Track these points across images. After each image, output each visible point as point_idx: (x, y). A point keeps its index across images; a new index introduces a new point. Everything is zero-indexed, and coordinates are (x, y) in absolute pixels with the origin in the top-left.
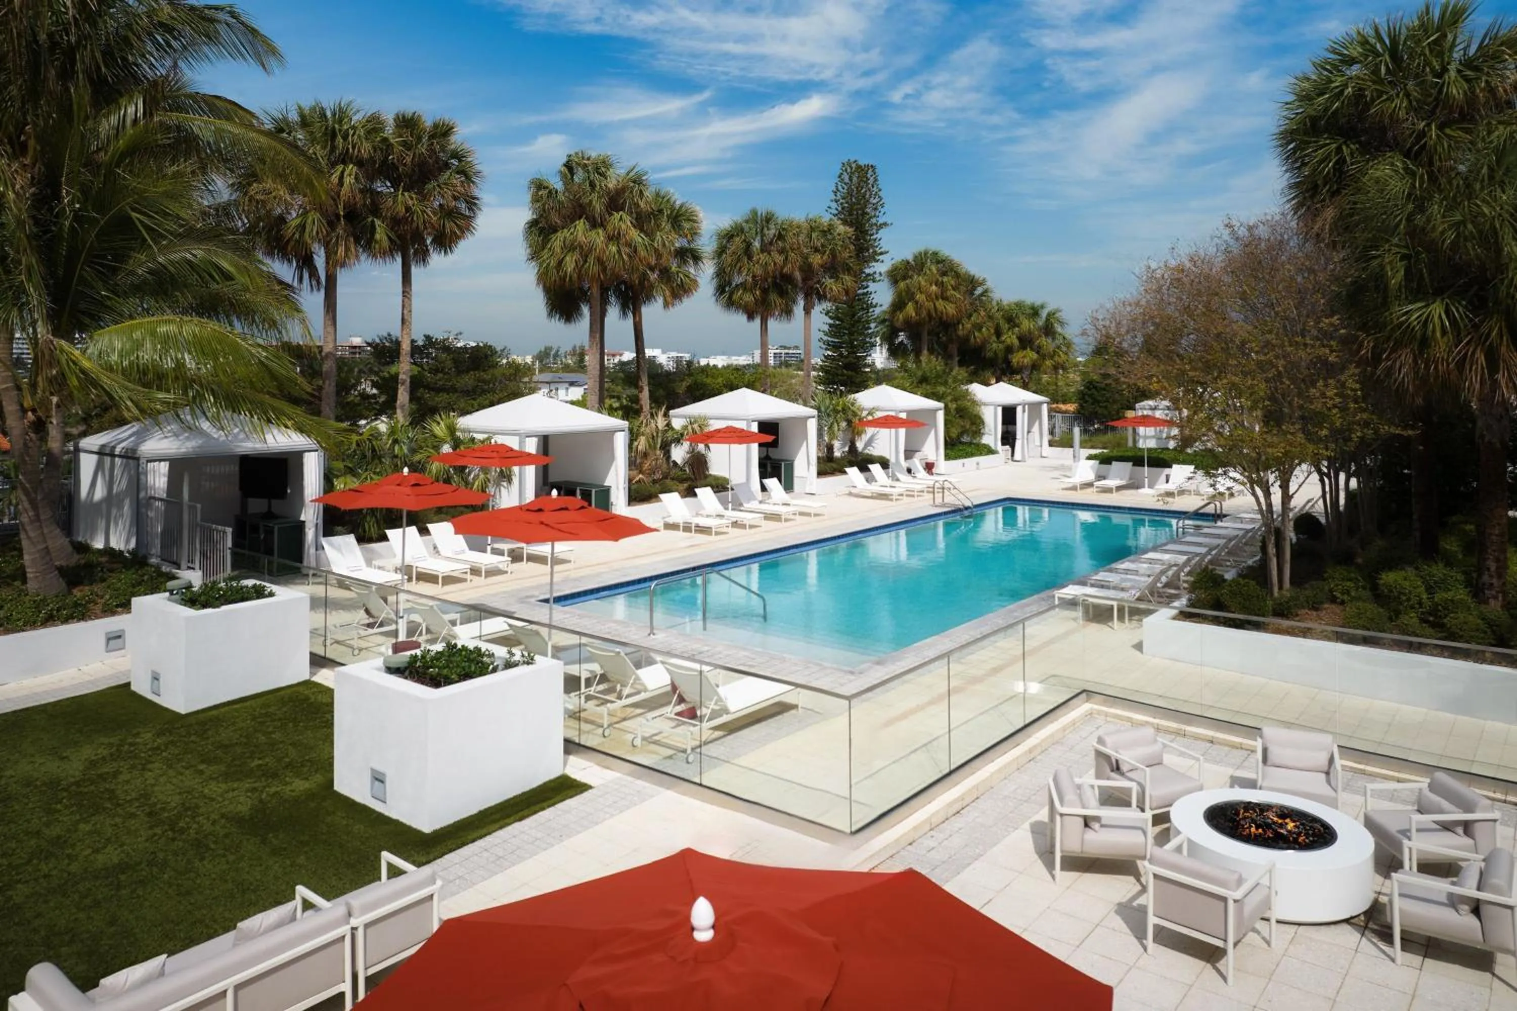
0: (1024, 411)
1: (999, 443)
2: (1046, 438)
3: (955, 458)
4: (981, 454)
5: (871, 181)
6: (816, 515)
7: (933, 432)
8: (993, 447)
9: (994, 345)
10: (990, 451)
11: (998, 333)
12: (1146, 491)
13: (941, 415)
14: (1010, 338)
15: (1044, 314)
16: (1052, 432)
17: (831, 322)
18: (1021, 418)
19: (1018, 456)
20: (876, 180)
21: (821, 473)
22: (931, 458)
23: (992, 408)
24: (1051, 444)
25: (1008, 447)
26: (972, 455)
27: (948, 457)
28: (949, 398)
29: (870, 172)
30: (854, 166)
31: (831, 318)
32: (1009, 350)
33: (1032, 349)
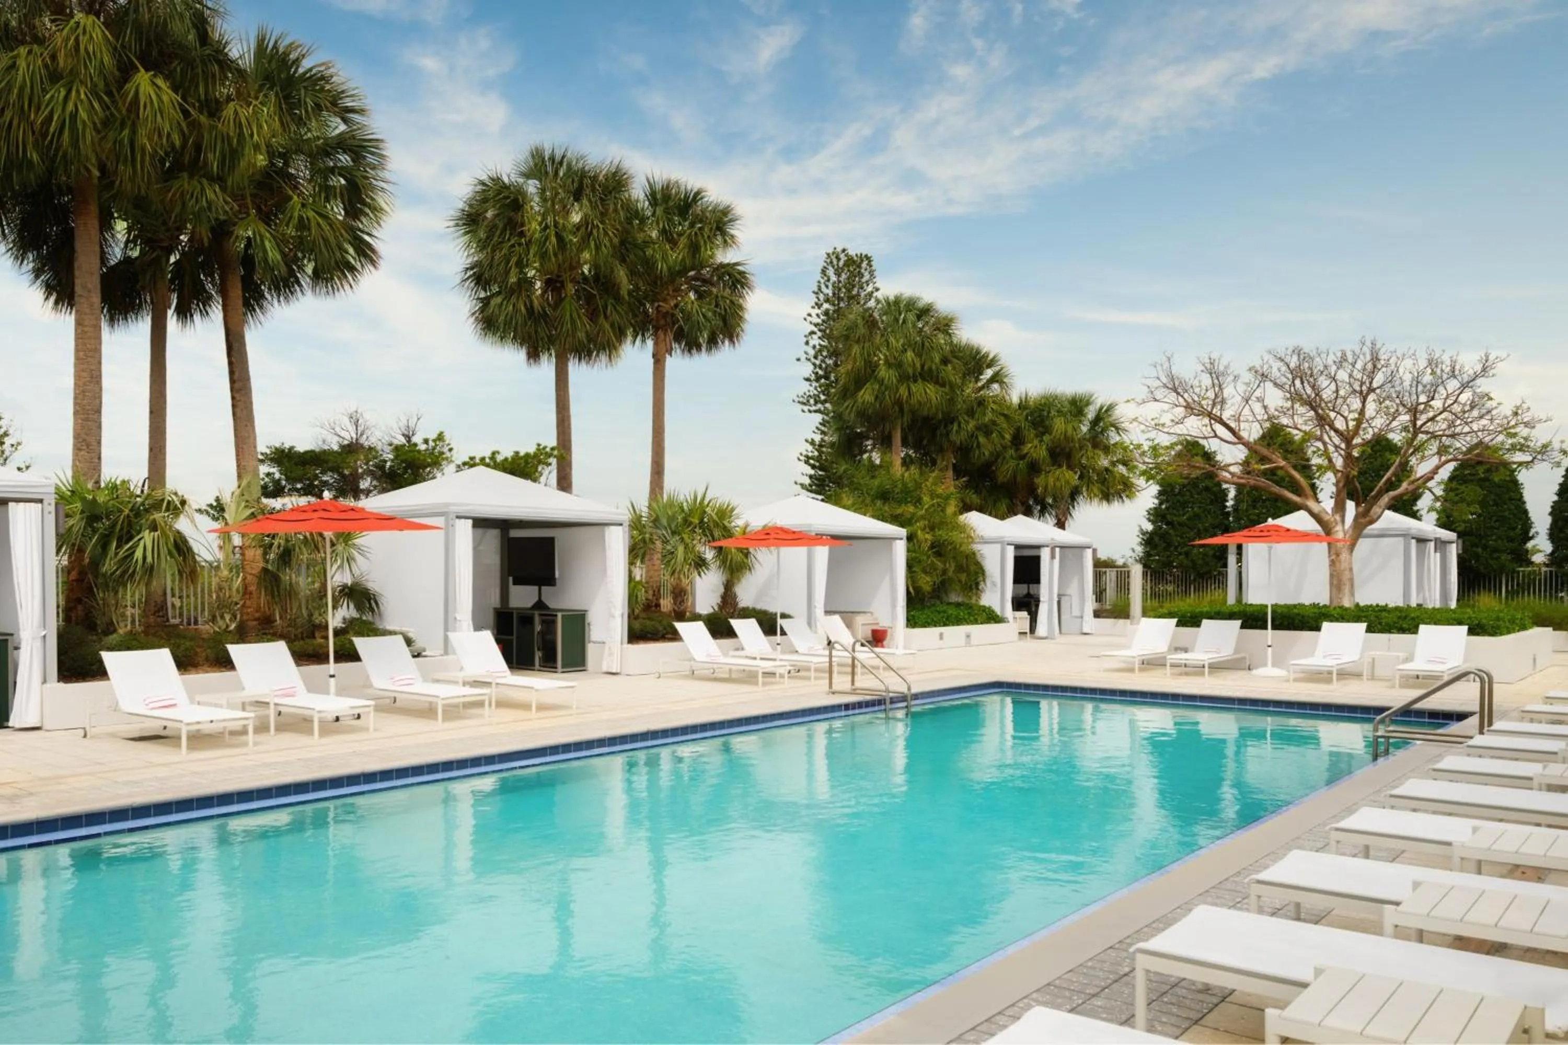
0: (1053, 557)
1: (1009, 605)
2: (1090, 605)
3: (925, 625)
4: (975, 622)
5: (867, 276)
6: (541, 708)
7: (887, 579)
8: (998, 611)
9: (1012, 463)
10: (991, 617)
11: (1018, 440)
12: (1269, 671)
13: (900, 550)
14: (1036, 449)
15: (1091, 413)
16: (1099, 595)
17: (812, 472)
18: (1049, 569)
19: (1041, 629)
20: (872, 273)
21: (636, 635)
22: (883, 624)
23: (998, 546)
24: (1097, 614)
25: (1024, 614)
26: (958, 622)
27: (912, 622)
28: (920, 524)
29: (864, 265)
30: (843, 258)
31: (813, 467)
32: (1034, 468)
33: (1070, 467)
